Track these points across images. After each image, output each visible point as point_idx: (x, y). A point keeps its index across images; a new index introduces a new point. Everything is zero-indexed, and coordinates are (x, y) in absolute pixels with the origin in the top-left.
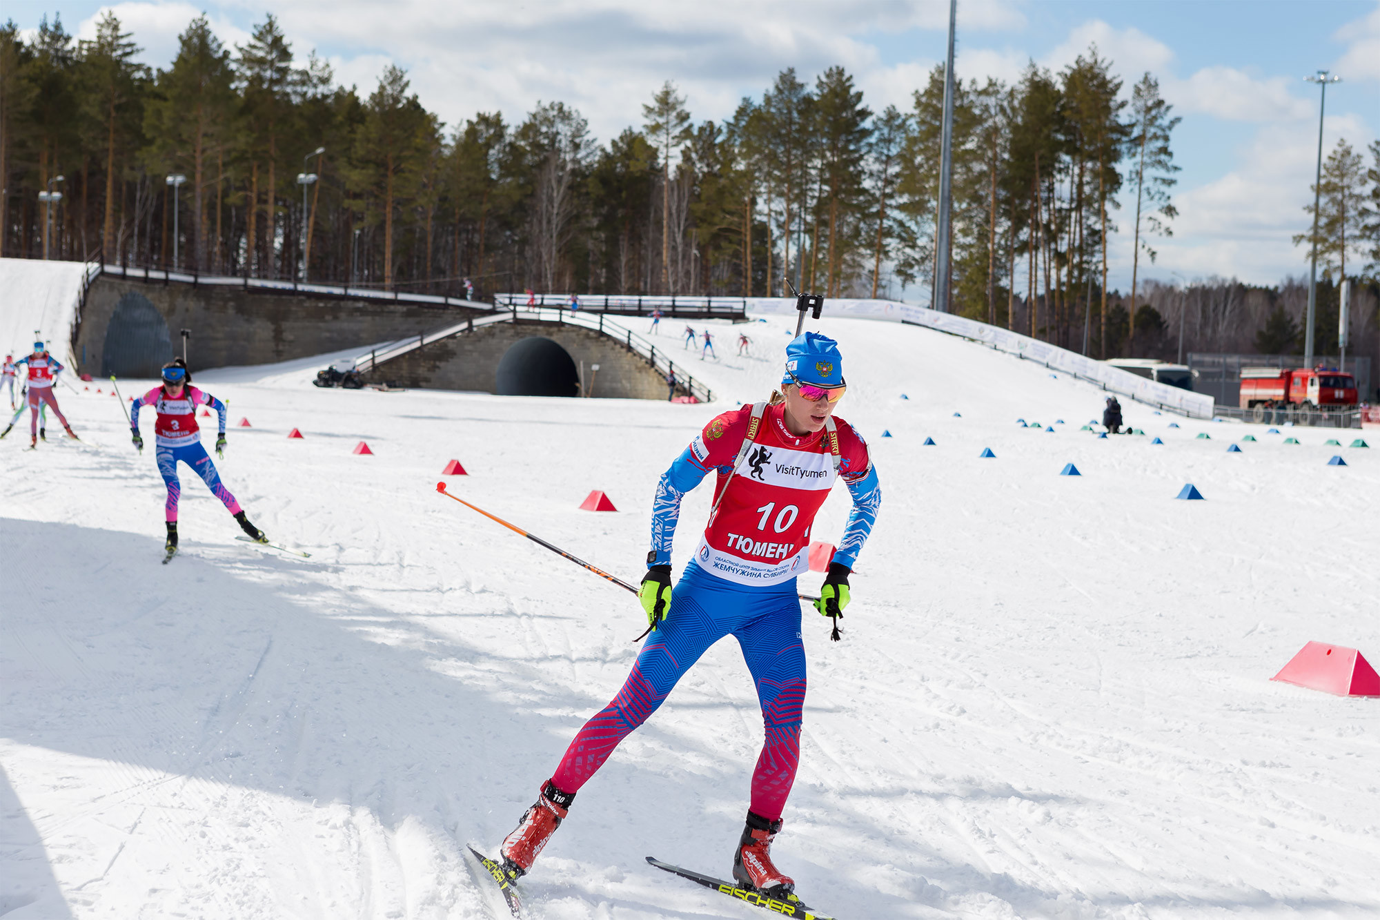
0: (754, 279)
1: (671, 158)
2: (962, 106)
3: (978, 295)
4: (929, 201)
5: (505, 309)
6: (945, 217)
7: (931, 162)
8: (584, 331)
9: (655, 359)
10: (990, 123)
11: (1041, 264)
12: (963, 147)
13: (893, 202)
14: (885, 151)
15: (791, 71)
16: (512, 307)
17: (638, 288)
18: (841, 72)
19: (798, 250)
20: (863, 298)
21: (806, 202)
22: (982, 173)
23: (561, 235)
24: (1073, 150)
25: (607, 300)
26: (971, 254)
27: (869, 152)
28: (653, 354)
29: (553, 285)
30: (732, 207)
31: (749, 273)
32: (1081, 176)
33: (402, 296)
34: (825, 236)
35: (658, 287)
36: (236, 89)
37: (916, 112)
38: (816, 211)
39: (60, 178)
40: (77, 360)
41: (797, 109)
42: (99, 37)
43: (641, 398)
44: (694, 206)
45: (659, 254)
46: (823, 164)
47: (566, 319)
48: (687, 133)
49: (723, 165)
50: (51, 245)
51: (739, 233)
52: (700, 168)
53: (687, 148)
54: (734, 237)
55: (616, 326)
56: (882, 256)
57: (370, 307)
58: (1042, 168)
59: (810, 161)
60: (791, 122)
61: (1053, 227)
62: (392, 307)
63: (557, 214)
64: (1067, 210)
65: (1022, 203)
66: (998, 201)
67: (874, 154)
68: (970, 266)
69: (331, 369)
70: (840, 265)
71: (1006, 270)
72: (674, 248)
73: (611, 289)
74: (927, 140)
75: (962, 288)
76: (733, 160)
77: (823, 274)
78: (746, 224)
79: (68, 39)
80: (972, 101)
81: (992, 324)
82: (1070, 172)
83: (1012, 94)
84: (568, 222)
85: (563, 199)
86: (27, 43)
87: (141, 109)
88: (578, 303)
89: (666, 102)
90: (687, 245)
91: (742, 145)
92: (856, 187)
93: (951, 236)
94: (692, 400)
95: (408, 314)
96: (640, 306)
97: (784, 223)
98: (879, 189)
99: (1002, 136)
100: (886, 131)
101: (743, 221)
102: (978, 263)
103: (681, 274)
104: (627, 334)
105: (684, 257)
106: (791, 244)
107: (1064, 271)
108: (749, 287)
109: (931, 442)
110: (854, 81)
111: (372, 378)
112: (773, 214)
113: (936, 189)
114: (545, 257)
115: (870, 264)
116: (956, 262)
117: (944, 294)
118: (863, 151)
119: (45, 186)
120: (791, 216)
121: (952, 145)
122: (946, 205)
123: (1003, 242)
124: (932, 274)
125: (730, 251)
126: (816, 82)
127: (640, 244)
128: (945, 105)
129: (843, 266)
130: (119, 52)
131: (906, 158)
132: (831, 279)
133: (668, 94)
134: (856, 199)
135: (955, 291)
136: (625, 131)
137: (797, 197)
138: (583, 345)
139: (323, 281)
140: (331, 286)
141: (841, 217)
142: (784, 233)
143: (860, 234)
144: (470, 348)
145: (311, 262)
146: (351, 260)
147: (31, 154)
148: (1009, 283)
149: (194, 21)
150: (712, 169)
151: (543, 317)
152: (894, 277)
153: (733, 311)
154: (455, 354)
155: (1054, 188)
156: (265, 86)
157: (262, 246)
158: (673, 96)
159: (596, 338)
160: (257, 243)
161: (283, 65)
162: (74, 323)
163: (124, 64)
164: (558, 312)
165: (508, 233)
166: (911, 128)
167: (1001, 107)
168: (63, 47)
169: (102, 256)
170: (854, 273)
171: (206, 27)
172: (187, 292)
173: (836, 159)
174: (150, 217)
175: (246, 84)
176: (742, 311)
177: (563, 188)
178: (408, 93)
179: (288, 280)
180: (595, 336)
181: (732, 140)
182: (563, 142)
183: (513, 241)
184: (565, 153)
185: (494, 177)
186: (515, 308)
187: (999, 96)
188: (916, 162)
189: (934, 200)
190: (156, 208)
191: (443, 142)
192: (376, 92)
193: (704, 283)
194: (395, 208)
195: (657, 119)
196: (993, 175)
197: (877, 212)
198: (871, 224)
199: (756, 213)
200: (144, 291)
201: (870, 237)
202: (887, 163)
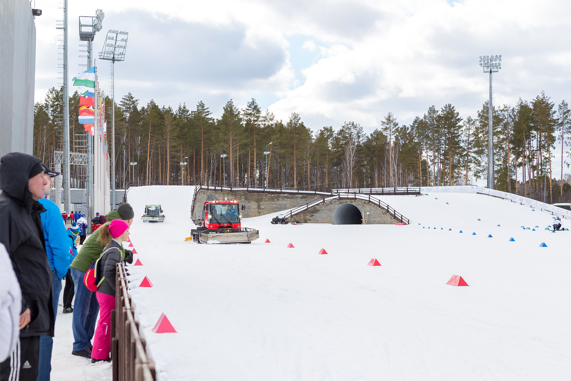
0: (423, 180)
1: (392, 139)
2: (495, 116)
3: (504, 182)
4: (485, 149)
5: (336, 194)
6: (491, 155)
7: (485, 136)
8: (364, 201)
9: (389, 210)
10: (506, 120)
11: (527, 170)
12: (496, 130)
13: (472, 151)
14: (468, 133)
15: (433, 106)
16: (338, 194)
17: (381, 185)
18: (450, 106)
19: (438, 169)
20: (462, 185)
21: (440, 152)
22: (503, 139)
23: (354, 168)
24: (536, 129)
25: (371, 190)
26: (501, 168)
27: (462, 133)
28: (388, 208)
29: (352, 185)
30: (414, 155)
31: (421, 178)
32: (540, 138)
33: (300, 192)
34: (448, 164)
35: (388, 184)
36: (243, 124)
37: (479, 118)
38: (444, 155)
39: (187, 157)
40: (194, 218)
41: (435, 119)
42: (198, 110)
43: (384, 224)
44: (400, 155)
45: (389, 173)
46: (446, 138)
47: (357, 197)
48: (397, 129)
49: (410, 140)
50: (184, 180)
51: (417, 164)
52: (402, 142)
53: (397, 135)
54: (415, 165)
55: (375, 199)
56: (468, 170)
57: (289, 196)
58: (526, 136)
59: (441, 137)
60: (434, 125)
61: (530, 157)
62: (297, 195)
63: (352, 160)
64: (535, 150)
65: (519, 149)
66: (510, 149)
67: (464, 134)
68: (500, 172)
69: (277, 217)
70: (453, 174)
71: (514, 173)
72: (394, 170)
73: (372, 185)
74: (483, 128)
75: (498, 180)
76: (413, 138)
77: (447, 177)
78: (419, 161)
79: (188, 111)
80: (499, 114)
81: (510, 192)
82: (536, 137)
83: (513, 110)
84: (356, 163)
85: (354, 155)
86: (175, 113)
87: (212, 133)
88: (360, 191)
89: (389, 120)
90: (398, 169)
91: (416, 133)
92: (458, 145)
93: (494, 162)
94: (402, 224)
95: (302, 198)
96: (383, 191)
97: (433, 159)
98: (466, 146)
99: (510, 125)
100: (468, 126)
102: (503, 171)
103: (397, 179)
104: (378, 201)
105: (397, 174)
106: (435, 167)
107: (535, 172)
108: (421, 183)
110: (455, 108)
111: (291, 220)
112: (428, 156)
113: (487, 145)
114: (348, 176)
115: (464, 172)
116: (496, 171)
117: (492, 182)
118: (460, 133)
119: (182, 160)
120: (435, 157)
121: (493, 129)
122: (491, 151)
123: (512, 163)
124: (487, 175)
125: (414, 171)
126: (442, 110)
127: (382, 169)
128: (490, 115)
129: (455, 174)
130: (204, 115)
131: (476, 135)
132: (450, 179)
133: (390, 117)
134: (458, 150)
135: (495, 181)
136: (375, 130)
137: (437, 151)
138: (363, 206)
139: (273, 187)
140: (276, 189)
141: (453, 156)
142: (433, 163)
143: (460, 162)
144: (324, 208)
145: (269, 181)
146: (282, 180)
147: (177, 150)
148: (516, 177)
149: (228, 102)
150: (406, 142)
151: (349, 197)
152: (473, 177)
153: (416, 191)
154: (319, 211)
155: (530, 143)
156: (252, 122)
157: (252, 176)
158: (392, 117)
159: (368, 203)
160: (251, 175)
161: (257, 115)
162: (192, 205)
163: (206, 118)
164: (354, 194)
165: (335, 168)
166: (477, 124)
167: (509, 115)
168: (186, 114)
169: (201, 183)
170: (459, 176)
171: (232, 104)
172: (228, 193)
173: (450, 136)
174: (215, 169)
175: (246, 122)
176: (419, 191)
177: (354, 151)
178: (300, 122)
179: (262, 188)
180: (367, 202)
181: (413, 132)
182: (354, 136)
183: (337, 170)
184: (355, 139)
185: (330, 149)
186: (339, 194)
187: (508, 111)
188: (479, 136)
189: (487, 149)
190: (218, 165)
191: (312, 138)
192: (289, 122)
193: (405, 182)
194: (297, 161)
195: (386, 126)
196: (507, 139)
197: (466, 154)
198: (464, 158)
199: (423, 156)
200: (214, 194)
201: (464, 163)
202: (469, 137)
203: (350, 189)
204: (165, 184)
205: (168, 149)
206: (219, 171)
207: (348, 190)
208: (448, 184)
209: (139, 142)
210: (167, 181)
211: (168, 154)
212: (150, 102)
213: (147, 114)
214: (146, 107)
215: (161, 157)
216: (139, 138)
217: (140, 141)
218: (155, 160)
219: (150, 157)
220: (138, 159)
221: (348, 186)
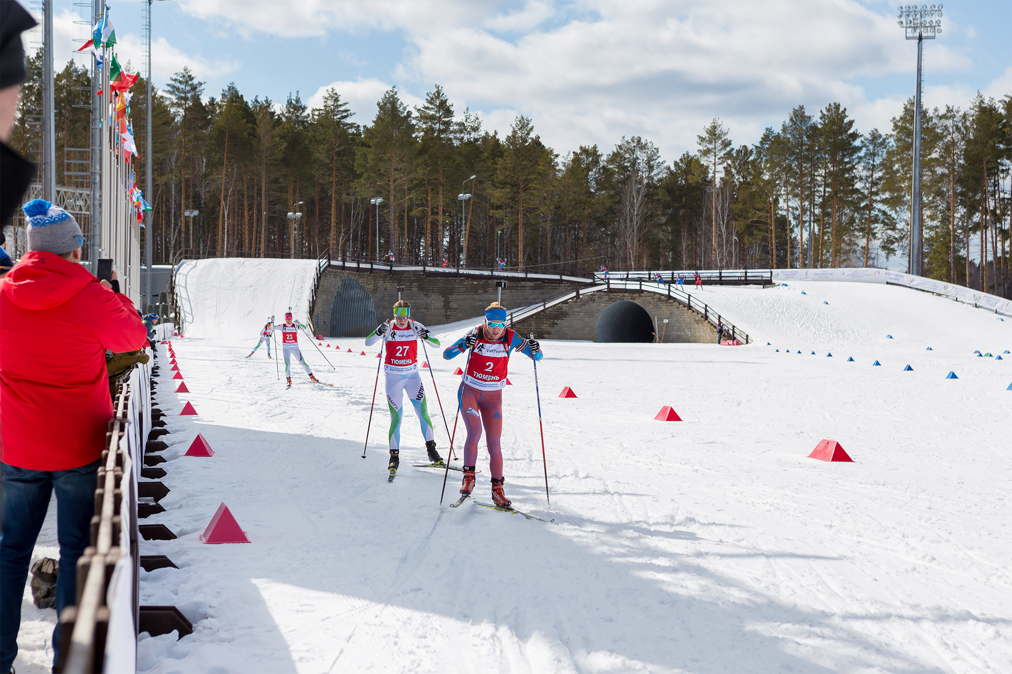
0: (777, 256)
1: (718, 174)
2: (927, 128)
3: (943, 263)
4: (904, 196)
5: (602, 282)
6: (917, 207)
7: (906, 169)
8: (657, 296)
9: (708, 314)
10: (949, 138)
11: (989, 239)
12: (929, 157)
13: (878, 198)
14: (871, 162)
15: (802, 108)
17: (695, 265)
18: (837, 107)
19: (809, 235)
20: (858, 267)
21: (814, 201)
22: (943, 175)
23: (640, 229)
25: (673, 274)
26: (937, 233)
27: (859, 162)
28: (707, 311)
29: (635, 265)
30: (760, 206)
31: (774, 252)
33: (530, 276)
34: (829, 224)
35: (709, 263)
36: (416, 137)
37: (894, 133)
38: (822, 206)
39: (302, 203)
41: (806, 135)
42: (325, 106)
43: (698, 342)
44: (734, 206)
45: (710, 240)
46: (826, 173)
47: (643, 288)
48: (729, 155)
50: (295, 248)
51: (766, 224)
52: (738, 179)
53: (729, 165)
54: (763, 227)
56: (871, 237)
58: (989, 169)
59: (817, 170)
60: (803, 145)
61: (998, 212)
62: (524, 283)
63: (637, 215)
64: (1008, 199)
65: (975, 195)
66: (955, 193)
67: (863, 164)
68: (936, 242)
70: (840, 244)
71: (964, 244)
72: (720, 236)
73: (676, 266)
74: (903, 152)
75: (930, 258)
76: (761, 172)
77: (828, 251)
78: (771, 218)
79: (304, 109)
80: (935, 123)
81: (954, 282)
83: (965, 117)
84: (645, 220)
85: (641, 204)
86: (278, 112)
87: (353, 154)
88: (652, 276)
89: (714, 134)
90: (729, 233)
91: (767, 162)
92: (851, 188)
93: (922, 220)
94: (735, 343)
95: (534, 288)
97: (799, 215)
98: (867, 189)
99: (958, 148)
100: (871, 147)
101: (768, 215)
102: (942, 239)
103: (725, 254)
104: (688, 297)
105: (727, 242)
106: (804, 231)
108: (774, 262)
110: (847, 113)
112: (790, 209)
114: (629, 245)
115: (862, 242)
116: (926, 239)
117: (918, 263)
118: (855, 162)
119: (291, 208)
120: (804, 211)
121: (921, 155)
122: (918, 199)
123: (960, 224)
124: (908, 248)
125: (761, 237)
126: (820, 114)
127: (696, 233)
128: (915, 127)
129: (843, 245)
130: (339, 116)
131: (886, 166)
132: (834, 254)
133: (715, 127)
134: (851, 197)
136: (684, 155)
137: (808, 196)
138: (656, 306)
139: (476, 267)
140: (482, 270)
141: (840, 209)
142: (799, 223)
143: (854, 221)
144: (578, 309)
145: (468, 254)
146: (495, 251)
147: (282, 187)
148: (966, 253)
150: (746, 179)
151: (628, 287)
152: (880, 252)
153: (764, 279)
154: (567, 315)
155: (999, 184)
156: (435, 135)
157: (435, 244)
158: (719, 129)
159: (665, 301)
160: (432, 242)
162: (311, 300)
163: (341, 124)
164: (639, 283)
165: (603, 229)
166: (890, 144)
167: (957, 127)
168: (301, 114)
169: (329, 255)
170: (851, 249)
172: (384, 276)
173: (835, 169)
174: (360, 227)
175: (422, 134)
176: (769, 279)
177: (641, 197)
178: (532, 135)
180: (665, 299)
181: (760, 158)
182: (641, 165)
183: (607, 234)
184: (643, 172)
185: (592, 190)
187: (955, 119)
188: (895, 168)
189: (909, 195)
190: (364, 220)
191: (557, 168)
192: (510, 134)
193: (742, 260)
194: (525, 215)
195: (708, 145)
196: (952, 176)
197: (867, 205)
198: (862, 214)
199: (779, 209)
200: (357, 277)
201: (862, 223)
202: (873, 170)
203: (630, 272)
204: (256, 255)
205: (264, 185)
206: (368, 232)
207: (628, 274)
208: (829, 264)
209: (204, 169)
211: (263, 196)
212: (227, 89)
213: (221, 113)
214: (218, 99)
215: (248, 201)
216: (203, 162)
217: (206, 166)
218: (236, 207)
219: (225, 200)
220: (200, 204)
221: (626, 266)
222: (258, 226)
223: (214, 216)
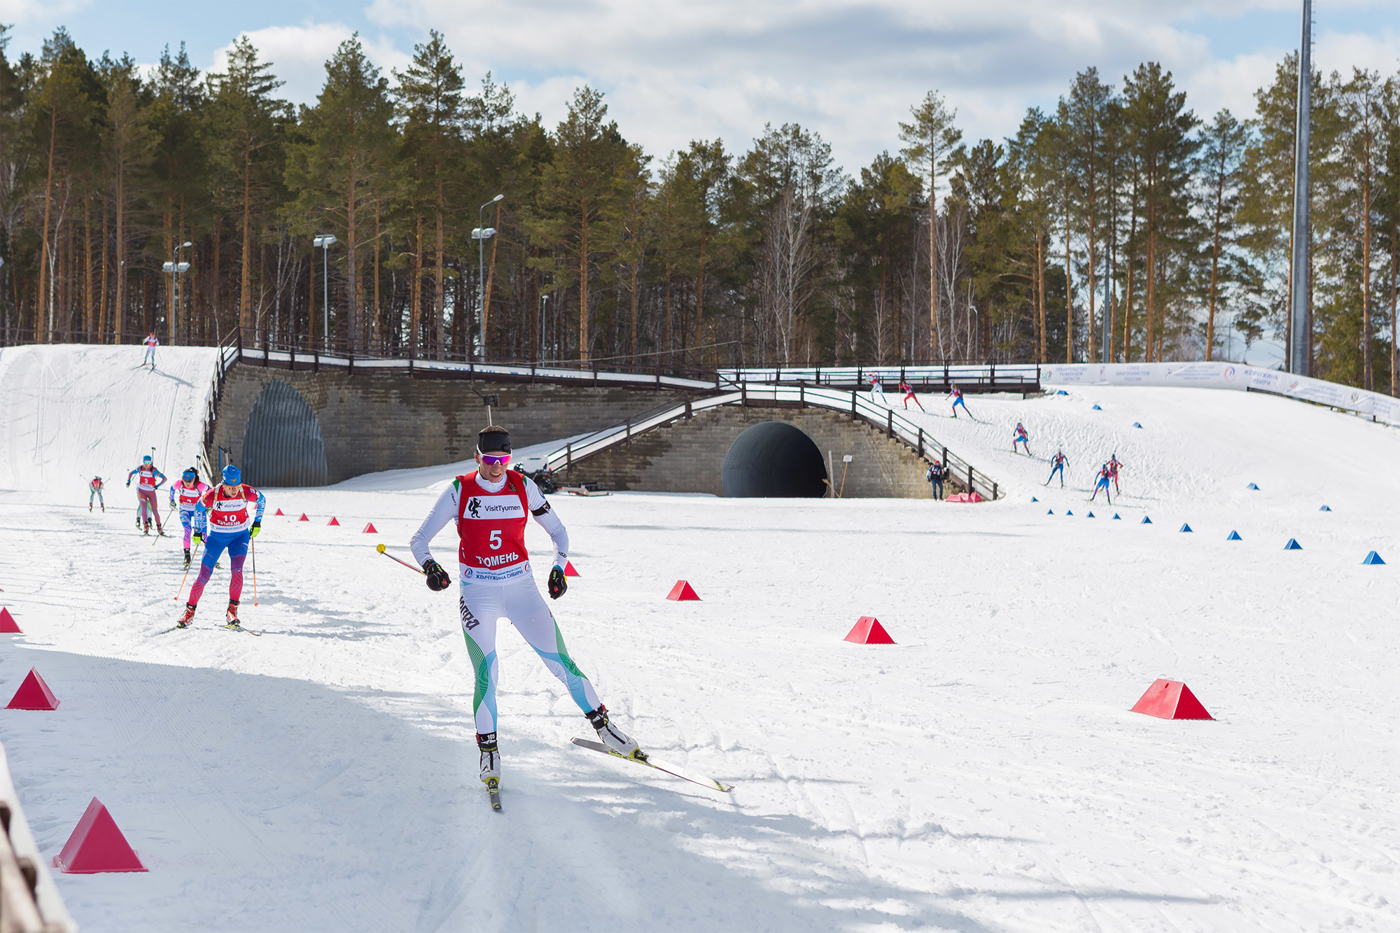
0: (1049, 340)
1: (940, 191)
2: (1321, 107)
3: (1350, 351)
4: (1279, 231)
5: (732, 388)
6: (1302, 251)
7: (1282, 181)
8: (832, 413)
9: (924, 446)
10: (1359, 127)
12: (1323, 161)
13: (1230, 235)
14: (1218, 170)
15: (1093, 71)
16: (740, 386)
17: (899, 356)
18: (1155, 69)
19: (1106, 301)
20: (1193, 360)
21: (1115, 239)
22: (1351, 194)
23: (798, 292)
25: (860, 372)
26: (1338, 298)
27: (1195, 171)
28: (921, 439)
29: (790, 356)
30: (1018, 248)
31: (1043, 332)
33: (602, 376)
34: (1142, 282)
35: (924, 354)
36: (395, 125)
37: (1260, 117)
38: (1129, 249)
39: (188, 244)
40: (211, 465)
41: (1099, 119)
42: (231, 69)
43: (908, 496)
44: (969, 250)
45: (926, 312)
46: (1136, 190)
47: (807, 398)
48: (958, 156)
49: (1005, 195)
50: (177, 326)
51: (1029, 282)
52: (976, 201)
53: (960, 175)
54: (1022, 288)
55: (874, 405)
56: (1217, 305)
57: (564, 391)
59: (1120, 186)
60: (1092, 137)
62: (591, 390)
63: (794, 266)
66: (1372, 228)
67: (1202, 175)
68: (1336, 314)
70: (1162, 319)
71: (1386, 319)
72: (945, 304)
73: (864, 358)
74: (1276, 152)
75: (1325, 342)
76: (1018, 189)
77: (1140, 331)
78: (1037, 270)
79: (194, 74)
80: (1334, 100)
81: (1369, 389)
83: (1388, 88)
84: (809, 276)
85: (801, 248)
86: (146, 81)
87: (282, 156)
88: (822, 377)
89: (929, 119)
90: (961, 299)
91: (1030, 168)
92: (1180, 216)
93: (1310, 276)
94: (973, 498)
95: (610, 398)
96: (903, 379)
97: (1087, 265)
98: (1211, 218)
99: (1376, 144)
100: (1217, 143)
101: (1033, 266)
102: (1347, 309)
103: (954, 337)
104: (887, 414)
105: (956, 316)
106: (1096, 294)
108: (1043, 350)
109: (1295, 545)
110: (1173, 80)
111: (568, 479)
112: (1072, 255)
113: (1289, 215)
114: (780, 321)
115: (1202, 315)
116: (1319, 309)
117: (1303, 352)
118: (1188, 169)
119: (170, 254)
120: (1096, 258)
121: (1310, 158)
122: (1304, 236)
123: (1381, 281)
124: (1285, 326)
125: (1017, 305)
126: (1124, 85)
127: (900, 300)
128: (1301, 107)
129: (1166, 319)
130: (256, 88)
131: (1246, 175)
132: (1150, 337)
133: (930, 107)
134: (1181, 233)
135: (1317, 348)
136: (879, 157)
137: (1103, 232)
138: (831, 430)
139: (504, 359)
140: (516, 365)
141: (1162, 257)
142: (1088, 280)
143: (1188, 278)
144: (689, 437)
145: (488, 336)
146: (538, 332)
147: (153, 216)
148: (1391, 335)
149: (343, 44)
150: (991, 200)
151: (781, 397)
152: (1234, 332)
153: (1024, 381)
154: (670, 446)
156: (430, 121)
157: (428, 318)
158: (939, 110)
159: (847, 421)
160: (423, 315)
161: (451, 93)
162: (208, 420)
163: (261, 102)
164: (799, 389)
165: (732, 292)
166: (1253, 137)
167: (1375, 105)
168: (188, 83)
169: (239, 339)
170: (1180, 327)
171: (359, 52)
172: (340, 378)
173: (1152, 183)
174: (294, 287)
175: (406, 119)
176: (1035, 381)
177: (800, 232)
178: (605, 121)
179: (462, 360)
180: (846, 418)
181: (1017, 162)
182: (800, 175)
183: (738, 301)
184: (802, 188)
185: (714, 222)
186: (744, 387)
187: (1370, 92)
188: (1261, 181)
189: (1287, 229)
190: (302, 275)
191: (649, 181)
192: (566, 120)
193: (985, 347)
194: (591, 266)
195: (920, 140)
196: (1365, 195)
197: (1210, 248)
198: (1203, 265)
199: (1051, 255)
200: (289, 378)
201: (1202, 281)
202: (1220, 184)
203: (782, 370)
204: (107, 339)
205: (120, 212)
206: (308, 297)
207: (778, 374)
208: (1143, 355)
209: (12, 183)
210: (112, 329)
211: (119, 232)
212: (52, 37)
213: (44, 81)
214: (37, 56)
215: (92, 241)
216: (9, 170)
217: (15, 179)
218: (70, 253)
219: (50, 239)
220: (6, 247)
221: (775, 358)
222: (109, 286)
223: (31, 268)
